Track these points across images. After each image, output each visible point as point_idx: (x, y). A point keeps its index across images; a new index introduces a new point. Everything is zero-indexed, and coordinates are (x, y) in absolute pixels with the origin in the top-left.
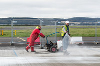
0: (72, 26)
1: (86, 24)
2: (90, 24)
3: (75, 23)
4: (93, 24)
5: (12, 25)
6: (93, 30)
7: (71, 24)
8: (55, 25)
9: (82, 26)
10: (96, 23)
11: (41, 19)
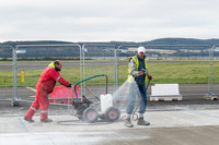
0: (155, 58)
1: (188, 55)
2: (196, 55)
3: (161, 51)
4: (203, 55)
5: (14, 58)
6: (205, 67)
7: (151, 54)
8: (115, 58)
9: (178, 59)
10: (209, 50)
11: (81, 44)
